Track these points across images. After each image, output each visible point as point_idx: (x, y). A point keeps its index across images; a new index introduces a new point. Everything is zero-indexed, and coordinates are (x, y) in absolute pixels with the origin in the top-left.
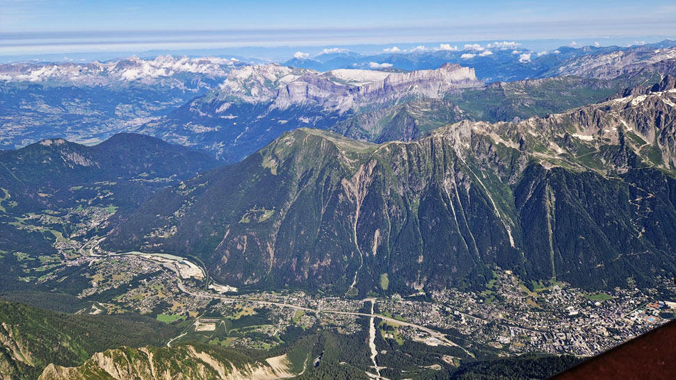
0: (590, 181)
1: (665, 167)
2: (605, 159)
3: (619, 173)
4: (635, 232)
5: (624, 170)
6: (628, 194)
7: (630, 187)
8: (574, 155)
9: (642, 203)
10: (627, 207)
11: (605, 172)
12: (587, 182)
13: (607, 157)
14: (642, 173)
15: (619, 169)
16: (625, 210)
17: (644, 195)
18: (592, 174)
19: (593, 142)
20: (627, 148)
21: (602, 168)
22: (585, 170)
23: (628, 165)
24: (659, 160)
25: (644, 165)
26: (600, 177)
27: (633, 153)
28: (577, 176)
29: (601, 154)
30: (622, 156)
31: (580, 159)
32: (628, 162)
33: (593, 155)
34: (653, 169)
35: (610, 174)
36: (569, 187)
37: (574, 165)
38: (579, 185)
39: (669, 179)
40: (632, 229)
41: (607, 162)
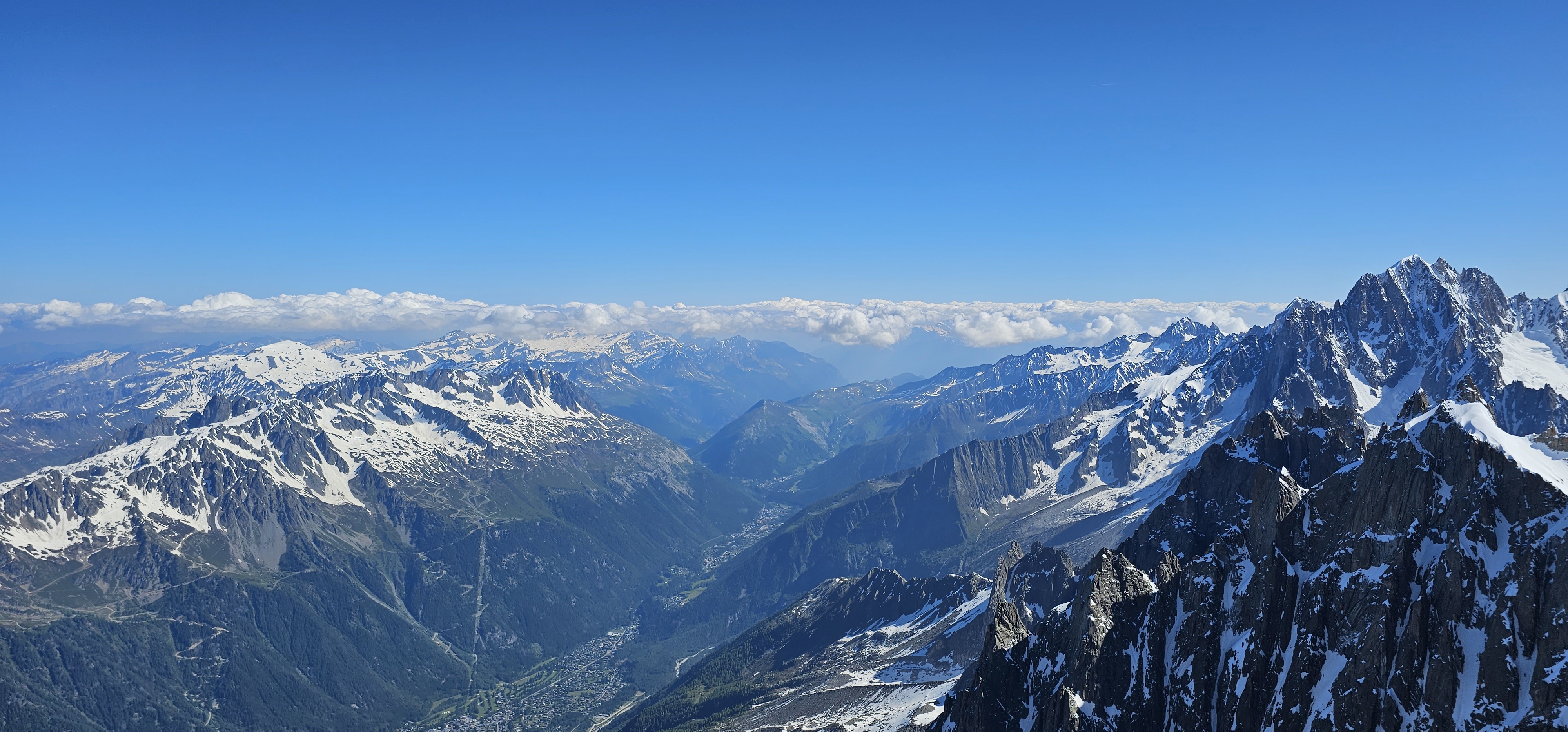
0: (77, 638)
1: (238, 566)
2: (106, 580)
3: (142, 604)
4: (198, 716)
5: (154, 593)
6: (170, 640)
7: (173, 626)
8: (25, 587)
9: (205, 649)
10: (174, 669)
11: (111, 608)
12: (68, 642)
13: (110, 576)
14: (194, 591)
15: (142, 594)
16: (169, 676)
17: (205, 633)
18: (80, 621)
19: (72, 550)
20: (154, 548)
21: (101, 602)
22: (58, 617)
23: (161, 582)
24: (225, 558)
25: (196, 573)
26: (101, 623)
27: (169, 556)
28: (38, 636)
29: (93, 572)
30: (144, 565)
31: (44, 595)
32: (161, 576)
33: (73, 578)
34: (216, 577)
35: (122, 609)
36: (22, 666)
37: (29, 612)
38: (47, 654)
39: (253, 590)
40: (190, 711)
41: (112, 584)
